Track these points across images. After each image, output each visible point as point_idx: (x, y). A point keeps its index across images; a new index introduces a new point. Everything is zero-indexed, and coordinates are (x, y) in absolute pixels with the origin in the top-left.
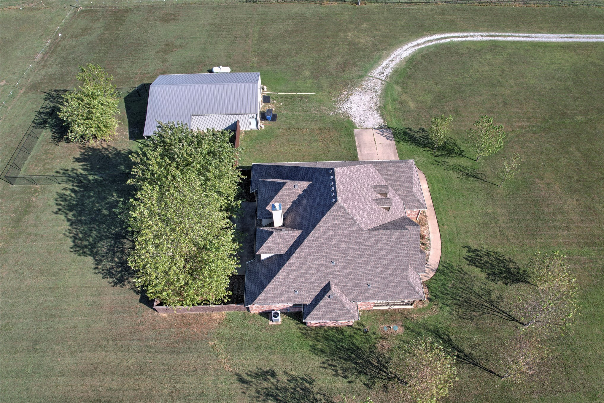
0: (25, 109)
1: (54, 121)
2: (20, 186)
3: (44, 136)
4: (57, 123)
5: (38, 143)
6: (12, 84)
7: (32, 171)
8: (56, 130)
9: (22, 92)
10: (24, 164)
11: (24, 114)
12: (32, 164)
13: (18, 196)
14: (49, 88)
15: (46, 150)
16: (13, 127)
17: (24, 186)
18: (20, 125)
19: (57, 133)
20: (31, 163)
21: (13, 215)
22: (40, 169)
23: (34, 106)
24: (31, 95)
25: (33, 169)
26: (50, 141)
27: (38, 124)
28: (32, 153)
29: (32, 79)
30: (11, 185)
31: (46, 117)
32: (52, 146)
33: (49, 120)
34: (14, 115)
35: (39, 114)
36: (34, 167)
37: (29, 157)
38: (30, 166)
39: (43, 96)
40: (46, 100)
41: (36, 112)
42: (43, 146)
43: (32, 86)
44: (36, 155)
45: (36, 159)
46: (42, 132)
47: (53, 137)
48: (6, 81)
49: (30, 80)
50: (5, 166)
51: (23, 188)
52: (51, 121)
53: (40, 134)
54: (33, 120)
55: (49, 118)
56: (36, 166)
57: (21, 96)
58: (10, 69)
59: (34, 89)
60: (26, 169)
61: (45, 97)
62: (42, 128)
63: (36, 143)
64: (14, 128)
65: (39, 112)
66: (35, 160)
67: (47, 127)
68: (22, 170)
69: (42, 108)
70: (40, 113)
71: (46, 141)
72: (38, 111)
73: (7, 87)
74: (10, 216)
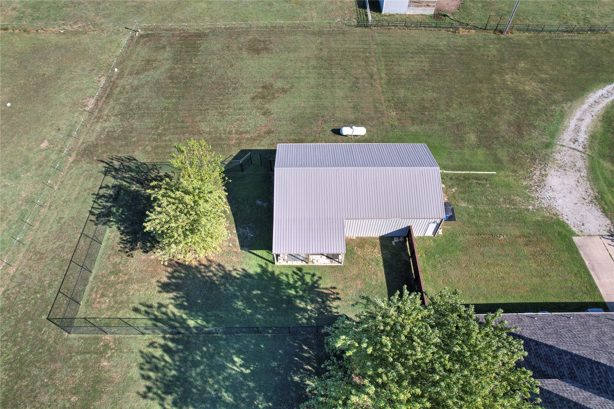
0: (77, 189)
1: (120, 211)
2: (82, 335)
3: (108, 239)
4: (126, 215)
5: (101, 251)
6: (57, 146)
7: (98, 305)
8: (126, 228)
9: (71, 160)
10: (83, 291)
11: (77, 198)
12: (96, 292)
13: (79, 357)
14: (108, 154)
15: (115, 265)
16: (62, 221)
17: (87, 336)
18: (73, 218)
19: (128, 234)
20: (95, 290)
21: (74, 399)
22: (110, 301)
23: (90, 184)
24: (84, 165)
25: (99, 302)
26: (119, 248)
27: (99, 216)
28: (94, 272)
29: (84, 139)
30: (67, 334)
31: (109, 204)
32: (122, 257)
33: (114, 210)
34: (63, 199)
35: (98, 199)
36: (100, 298)
37: (91, 279)
38: (94, 296)
39: (101, 166)
40: (105, 175)
41: (93, 194)
42: (109, 258)
43: (85, 150)
44: (100, 274)
45: (101, 281)
46: (105, 231)
47: (123, 241)
48: (49, 141)
49: (81, 140)
50: (55, 296)
51: (86, 339)
52: (117, 211)
53: (103, 234)
54: (90, 209)
55: (114, 206)
56: (103, 296)
57: (71, 168)
58: (53, 122)
59: (88, 156)
60: (88, 301)
61: (103, 169)
62: (104, 224)
63: (98, 252)
64: (65, 223)
65: (98, 194)
66: (99, 283)
67: (112, 221)
68: (81, 303)
69: (101, 188)
70: (99, 196)
71: (112, 249)
72: (96, 193)
73: (49, 151)
74: (69, 400)
